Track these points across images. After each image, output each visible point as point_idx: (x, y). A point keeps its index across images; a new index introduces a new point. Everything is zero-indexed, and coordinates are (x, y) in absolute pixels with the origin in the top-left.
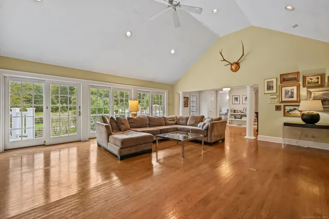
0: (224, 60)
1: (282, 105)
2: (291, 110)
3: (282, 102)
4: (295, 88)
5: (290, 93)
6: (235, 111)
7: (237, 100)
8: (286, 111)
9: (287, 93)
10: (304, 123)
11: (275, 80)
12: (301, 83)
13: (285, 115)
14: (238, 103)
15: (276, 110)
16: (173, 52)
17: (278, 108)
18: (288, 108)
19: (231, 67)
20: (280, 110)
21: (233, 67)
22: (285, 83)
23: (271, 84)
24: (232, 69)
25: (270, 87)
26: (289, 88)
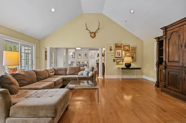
0: (87, 29)
1: (116, 59)
2: (119, 62)
3: (116, 57)
4: (121, 51)
5: (119, 53)
6: (79, 62)
7: (80, 56)
8: (118, 62)
9: (118, 53)
10: (126, 67)
11: (113, 46)
12: (123, 49)
13: (117, 64)
14: (81, 57)
15: (114, 61)
16: (53, 10)
17: (114, 60)
18: (118, 61)
19: (91, 35)
20: (115, 61)
21: (92, 35)
22: (117, 48)
23: (111, 48)
24: (91, 36)
25: (111, 50)
26: (119, 51)
